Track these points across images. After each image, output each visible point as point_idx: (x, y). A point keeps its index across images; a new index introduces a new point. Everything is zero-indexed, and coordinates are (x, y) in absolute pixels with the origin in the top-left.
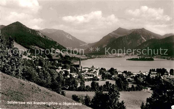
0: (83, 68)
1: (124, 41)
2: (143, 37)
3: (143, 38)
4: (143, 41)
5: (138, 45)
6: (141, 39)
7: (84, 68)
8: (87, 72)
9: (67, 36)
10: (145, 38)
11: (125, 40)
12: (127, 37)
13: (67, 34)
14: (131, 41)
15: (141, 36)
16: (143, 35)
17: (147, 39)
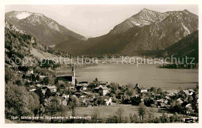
0: (78, 83)
1: (152, 34)
2: (186, 26)
3: (186, 28)
4: (185, 33)
5: (177, 41)
6: (182, 29)
7: (80, 83)
8: (85, 91)
9: (50, 25)
10: (189, 29)
11: (154, 32)
12: (157, 25)
13: (51, 21)
14: (164, 34)
15: (182, 24)
16: (185, 22)
17: (193, 29)
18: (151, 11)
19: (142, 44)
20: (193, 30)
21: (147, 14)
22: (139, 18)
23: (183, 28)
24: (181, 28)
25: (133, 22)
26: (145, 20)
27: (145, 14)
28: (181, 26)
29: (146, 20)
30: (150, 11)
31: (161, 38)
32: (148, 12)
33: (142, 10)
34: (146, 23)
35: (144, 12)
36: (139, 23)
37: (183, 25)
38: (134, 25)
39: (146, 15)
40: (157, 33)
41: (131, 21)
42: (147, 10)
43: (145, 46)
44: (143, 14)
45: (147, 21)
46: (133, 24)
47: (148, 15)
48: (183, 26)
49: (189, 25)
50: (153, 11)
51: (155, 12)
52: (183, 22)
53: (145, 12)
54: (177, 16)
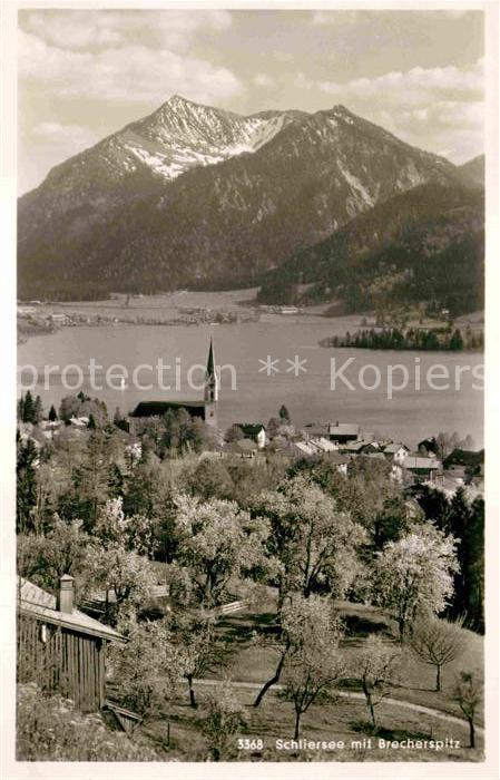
1: (223, 201)
2: (353, 172)
3: (352, 180)
4: (350, 201)
6: (339, 185)
10: (364, 183)
11: (233, 192)
14: (270, 201)
15: (336, 164)
16: (349, 157)
17: (378, 185)
18: (202, 106)
19: (188, 245)
20: (381, 191)
21: (187, 120)
22: (155, 136)
23: (344, 178)
24: (337, 180)
25: (134, 150)
26: (178, 142)
27: (179, 120)
28: (335, 172)
29: (184, 145)
30: (195, 106)
31: (260, 218)
32: (187, 110)
33: (166, 104)
34: (182, 155)
35: (174, 109)
36: (160, 157)
37: (341, 168)
38: (140, 163)
39: (181, 124)
40: (242, 200)
41: (126, 147)
42: (185, 101)
43: (197, 251)
44: (171, 118)
45: (188, 150)
46: (135, 160)
47: (188, 124)
48: (343, 172)
49: (365, 169)
50: (207, 109)
51: (215, 110)
52: (341, 157)
53: (178, 109)
54: (319, 133)
